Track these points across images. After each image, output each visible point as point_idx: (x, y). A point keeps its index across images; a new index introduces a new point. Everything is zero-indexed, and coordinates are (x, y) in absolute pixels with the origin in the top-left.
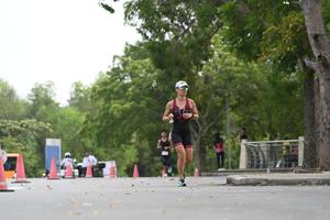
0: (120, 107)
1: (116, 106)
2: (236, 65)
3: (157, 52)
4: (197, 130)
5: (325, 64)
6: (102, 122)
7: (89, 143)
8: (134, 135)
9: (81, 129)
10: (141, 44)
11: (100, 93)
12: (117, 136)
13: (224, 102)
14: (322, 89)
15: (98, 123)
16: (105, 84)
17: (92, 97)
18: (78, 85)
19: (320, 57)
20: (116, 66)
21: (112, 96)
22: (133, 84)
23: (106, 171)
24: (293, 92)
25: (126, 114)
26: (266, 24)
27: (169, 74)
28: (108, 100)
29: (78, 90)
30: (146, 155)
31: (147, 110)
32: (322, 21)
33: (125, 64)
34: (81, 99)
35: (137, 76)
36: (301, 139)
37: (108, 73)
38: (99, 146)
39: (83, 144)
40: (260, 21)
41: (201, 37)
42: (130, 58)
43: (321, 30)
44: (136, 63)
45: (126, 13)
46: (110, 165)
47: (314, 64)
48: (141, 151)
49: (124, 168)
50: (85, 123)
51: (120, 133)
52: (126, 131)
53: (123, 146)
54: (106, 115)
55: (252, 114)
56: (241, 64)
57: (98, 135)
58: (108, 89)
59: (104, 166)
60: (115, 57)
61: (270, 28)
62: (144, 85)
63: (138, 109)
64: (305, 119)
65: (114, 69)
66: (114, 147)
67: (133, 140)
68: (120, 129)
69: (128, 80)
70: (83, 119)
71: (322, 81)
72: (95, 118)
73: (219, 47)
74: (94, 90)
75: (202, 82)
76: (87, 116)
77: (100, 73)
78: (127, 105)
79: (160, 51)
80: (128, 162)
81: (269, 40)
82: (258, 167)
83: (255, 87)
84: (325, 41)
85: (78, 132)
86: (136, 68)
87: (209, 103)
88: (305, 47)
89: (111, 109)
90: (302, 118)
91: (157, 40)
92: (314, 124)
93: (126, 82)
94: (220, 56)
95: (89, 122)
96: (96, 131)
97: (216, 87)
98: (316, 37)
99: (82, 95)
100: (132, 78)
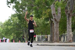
0: (10, 27)
4: (26, 32)
5: (56, 20)
6: (6, 30)
7: (3, 35)
8: (13, 33)
12: (9, 33)
14: (55, 25)
15: (5, 31)
16: (7, 22)
17: (4, 25)
21: (9, 25)
25: (11, 29)
26: (43, 11)
27: (21, 21)
28: (8, 26)
29: (1, 23)
30: (15, 37)
31: (16, 28)
32: (55, 11)
33: (11, 18)
36: (49, 35)
37: (8, 20)
38: (5, 35)
40: (41, 11)
43: (55, 13)
45: (13, 8)
47: (53, 20)
48: (14, 37)
49: (10, 40)
50: (3, 30)
52: (11, 32)
53: (10, 35)
54: (7, 29)
55: (38, 30)
57: (5, 33)
58: (8, 24)
59: (7, 40)
60: (9, 17)
63: (14, 28)
64: (51, 31)
66: (8, 36)
69: (12, 22)
71: (55, 24)
74: (5, 23)
77: (6, 20)
78: (12, 27)
79: (20, 16)
80: (11, 39)
82: (39, 41)
83: (39, 24)
84: (56, 15)
85: (1, 32)
86: (14, 19)
89: (8, 28)
93: (11, 22)
98: (54, 14)
99: (2, 24)
100: (13, 21)
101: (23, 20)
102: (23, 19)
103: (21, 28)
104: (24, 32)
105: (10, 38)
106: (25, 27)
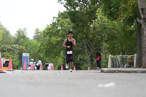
0: (56, 40)
1: (54, 39)
2: (108, 22)
3: (72, 16)
6: (48, 46)
7: (42, 55)
8: (62, 52)
9: (38, 49)
10: (65, 12)
11: (47, 33)
12: (54, 52)
13: (102, 39)
14: (145, 33)
15: (46, 47)
16: (49, 29)
17: (43, 35)
18: (37, 30)
19: (144, 18)
20: (54, 22)
21: (53, 35)
22: (62, 29)
23: (49, 67)
24: (132, 34)
25: (59, 43)
27: (78, 25)
29: (37, 32)
33: (58, 21)
34: (38, 36)
35: (63, 26)
36: (135, 55)
37: (51, 25)
38: (46, 57)
39: (39, 56)
40: (118, 2)
41: (92, 9)
42: (60, 18)
43: (144, 6)
44: (63, 21)
46: (50, 65)
47: (141, 22)
49: (57, 67)
50: (40, 46)
51: (55, 51)
52: (58, 50)
53: (57, 57)
54: (50, 43)
55: (114, 44)
56: (110, 22)
57: (46, 52)
58: (51, 32)
59: (48, 65)
60: (54, 18)
61: (123, 5)
62: (67, 30)
65: (53, 23)
67: (61, 55)
68: (55, 49)
69: (59, 28)
70: (39, 44)
71: (144, 29)
72: (44, 44)
73: (100, 14)
74: (44, 32)
75: (92, 29)
76: (41, 43)
77: (48, 25)
78: (59, 39)
80: (59, 64)
81: (122, 11)
83: (116, 32)
85: (37, 50)
86: (63, 23)
87: (95, 39)
88: (138, 14)
89: (52, 40)
90: (136, 45)
91: (73, 10)
92: (141, 48)
94: (101, 18)
95: (42, 46)
96: (45, 50)
97: (98, 32)
98: (142, 9)
99: (39, 34)
100: (61, 27)
101: (80, 24)
102: (81, 21)
103: (78, 40)
104: (85, 49)
105: (57, 62)
106: (87, 38)
